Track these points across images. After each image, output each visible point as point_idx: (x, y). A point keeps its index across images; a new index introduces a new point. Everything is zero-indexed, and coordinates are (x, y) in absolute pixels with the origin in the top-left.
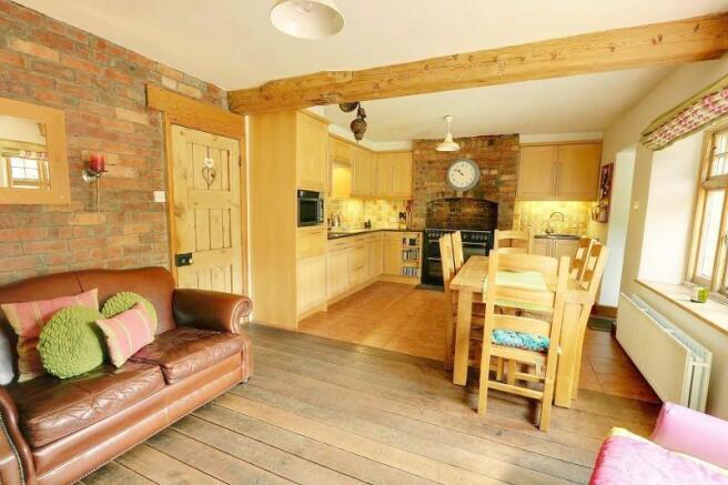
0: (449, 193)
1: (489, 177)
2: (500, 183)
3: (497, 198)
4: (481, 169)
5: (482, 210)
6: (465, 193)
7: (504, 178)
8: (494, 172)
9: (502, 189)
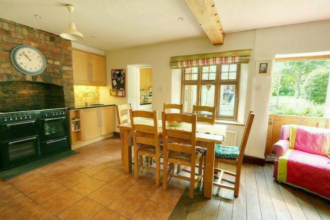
0: (16, 76)
1: (54, 67)
2: (62, 72)
3: (63, 82)
4: (47, 59)
5: (37, 91)
6: (34, 77)
7: (65, 68)
8: (57, 63)
9: (64, 76)
